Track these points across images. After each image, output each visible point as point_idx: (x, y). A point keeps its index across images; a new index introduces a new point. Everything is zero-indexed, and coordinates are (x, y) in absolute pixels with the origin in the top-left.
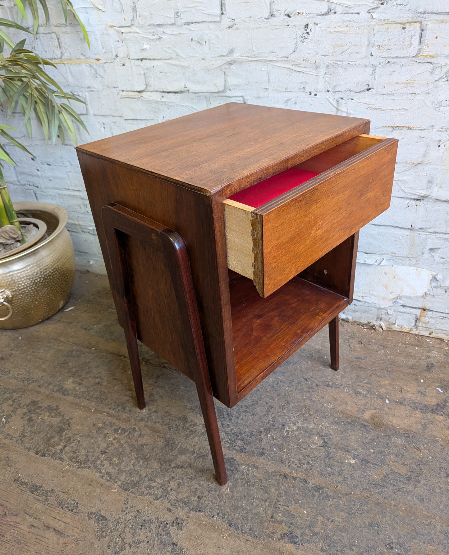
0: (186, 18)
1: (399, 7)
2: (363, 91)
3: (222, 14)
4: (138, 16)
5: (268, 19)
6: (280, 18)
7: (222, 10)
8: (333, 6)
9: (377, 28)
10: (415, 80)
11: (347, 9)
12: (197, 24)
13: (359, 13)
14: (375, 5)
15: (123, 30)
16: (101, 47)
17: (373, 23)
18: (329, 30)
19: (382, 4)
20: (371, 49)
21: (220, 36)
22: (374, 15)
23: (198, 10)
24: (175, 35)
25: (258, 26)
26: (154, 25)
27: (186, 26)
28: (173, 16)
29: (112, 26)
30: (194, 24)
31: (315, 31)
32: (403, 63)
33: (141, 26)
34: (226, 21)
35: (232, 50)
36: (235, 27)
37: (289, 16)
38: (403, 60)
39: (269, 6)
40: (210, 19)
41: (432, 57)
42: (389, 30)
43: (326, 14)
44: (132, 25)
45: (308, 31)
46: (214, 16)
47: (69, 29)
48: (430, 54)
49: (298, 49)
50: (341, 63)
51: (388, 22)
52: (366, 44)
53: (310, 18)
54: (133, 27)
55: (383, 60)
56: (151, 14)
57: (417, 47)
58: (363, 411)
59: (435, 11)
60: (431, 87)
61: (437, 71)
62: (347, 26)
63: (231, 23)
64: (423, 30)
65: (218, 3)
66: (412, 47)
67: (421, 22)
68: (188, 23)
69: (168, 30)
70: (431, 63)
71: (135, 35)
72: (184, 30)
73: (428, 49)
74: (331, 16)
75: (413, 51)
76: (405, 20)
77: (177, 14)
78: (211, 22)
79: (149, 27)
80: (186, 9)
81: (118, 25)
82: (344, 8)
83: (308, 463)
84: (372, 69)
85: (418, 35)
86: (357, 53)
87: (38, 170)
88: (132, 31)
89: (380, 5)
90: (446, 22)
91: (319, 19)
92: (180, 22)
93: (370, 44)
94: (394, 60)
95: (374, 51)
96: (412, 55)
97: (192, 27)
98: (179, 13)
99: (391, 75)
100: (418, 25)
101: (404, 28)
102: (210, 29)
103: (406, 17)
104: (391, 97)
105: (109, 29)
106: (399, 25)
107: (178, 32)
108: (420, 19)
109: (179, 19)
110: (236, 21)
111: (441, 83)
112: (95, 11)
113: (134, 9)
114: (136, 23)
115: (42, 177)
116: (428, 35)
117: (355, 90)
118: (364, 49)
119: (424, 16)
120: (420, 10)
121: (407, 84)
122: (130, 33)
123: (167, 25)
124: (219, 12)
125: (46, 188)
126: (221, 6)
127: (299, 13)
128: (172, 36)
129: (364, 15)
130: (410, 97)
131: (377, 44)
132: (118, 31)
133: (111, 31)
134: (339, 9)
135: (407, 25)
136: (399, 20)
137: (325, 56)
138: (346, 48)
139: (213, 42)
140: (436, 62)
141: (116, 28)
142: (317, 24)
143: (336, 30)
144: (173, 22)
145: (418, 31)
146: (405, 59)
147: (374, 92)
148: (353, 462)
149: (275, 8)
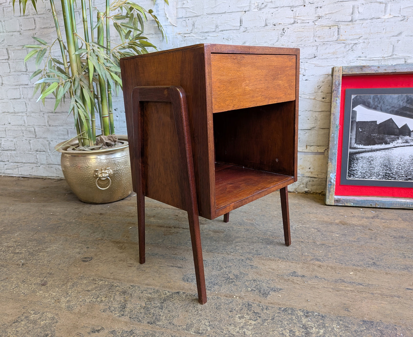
0: (221, 28)
1: (327, 20)
2: (312, 58)
3: (241, 25)
4: (195, 28)
5: (264, 27)
6: (270, 26)
7: (241, 24)
8: (296, 20)
9: (317, 29)
10: (337, 51)
11: (303, 21)
12: (227, 31)
13: (308, 23)
14: (316, 19)
15: (186, 35)
16: (171, 44)
17: (315, 27)
18: (295, 30)
19: (319, 18)
20: (315, 38)
21: (239, 36)
22: (316, 23)
23: (228, 24)
24: (215, 37)
25: (259, 30)
26: (203, 32)
27: (221, 32)
28: (214, 27)
29: (180, 34)
30: (225, 31)
31: (288, 32)
32: (331, 44)
33: (196, 33)
34: (242, 29)
35: (245, 42)
36: (247, 31)
37: (275, 25)
38: (330, 42)
39: (265, 21)
40: (234, 28)
41: (344, 40)
42: (323, 29)
43: (293, 23)
44: (191, 33)
45: (284, 31)
46: (236, 26)
47: (154, 36)
48: (343, 39)
49: (279, 40)
50: (300, 45)
51: (323, 26)
52: (313, 36)
53: (285, 26)
54: (191, 34)
55: (321, 43)
56: (203, 27)
57: (337, 37)
58: (334, 220)
59: (343, 21)
60: (345, 54)
61: (347, 46)
62: (303, 29)
63: (245, 30)
64: (339, 29)
65: (239, 21)
66: (335, 36)
67: (337, 26)
68: (222, 31)
69: (211, 35)
70: (344, 43)
71: (192, 37)
72: (220, 34)
73: (342, 37)
74: (296, 25)
75: (335, 38)
76: (330, 25)
77: (217, 27)
78: (234, 29)
79: (200, 33)
80: (221, 24)
81: (183, 33)
82: (302, 21)
83: (313, 237)
84: (316, 47)
85: (337, 31)
86: (309, 40)
87: (117, 117)
88: (191, 35)
89: (318, 19)
90: (349, 25)
91: (289, 26)
92: (217, 30)
93: (314, 36)
94: (326, 43)
95: (317, 39)
96: (335, 40)
97: (224, 32)
98: (218, 26)
99: (325, 49)
100: (336, 27)
101: (330, 28)
102: (234, 33)
103: (331, 23)
104: (326, 60)
105: (178, 35)
106: (328, 27)
107: (216, 35)
108: (337, 24)
109: (217, 29)
110: (248, 29)
111: (350, 52)
112: (171, 27)
113: (193, 25)
114: (193, 32)
115: (119, 120)
116: (341, 31)
117: (308, 58)
118: (312, 38)
119: (339, 23)
120: (337, 21)
121: (334, 53)
122: (189, 36)
123: (211, 32)
124: (239, 25)
125: (120, 127)
126: (241, 22)
127: (280, 24)
128: (212, 37)
129: (311, 23)
130: (335, 59)
131: (318, 36)
132: (183, 36)
133: (179, 36)
134: (299, 21)
135: (332, 27)
136: (328, 25)
137: (293, 42)
138: (303, 38)
139: (235, 39)
140: (346, 42)
141: (182, 35)
142: (289, 28)
143: (298, 30)
144: (214, 30)
145: (337, 29)
146: (332, 42)
147: (318, 58)
148: (338, 235)
149: (268, 22)
